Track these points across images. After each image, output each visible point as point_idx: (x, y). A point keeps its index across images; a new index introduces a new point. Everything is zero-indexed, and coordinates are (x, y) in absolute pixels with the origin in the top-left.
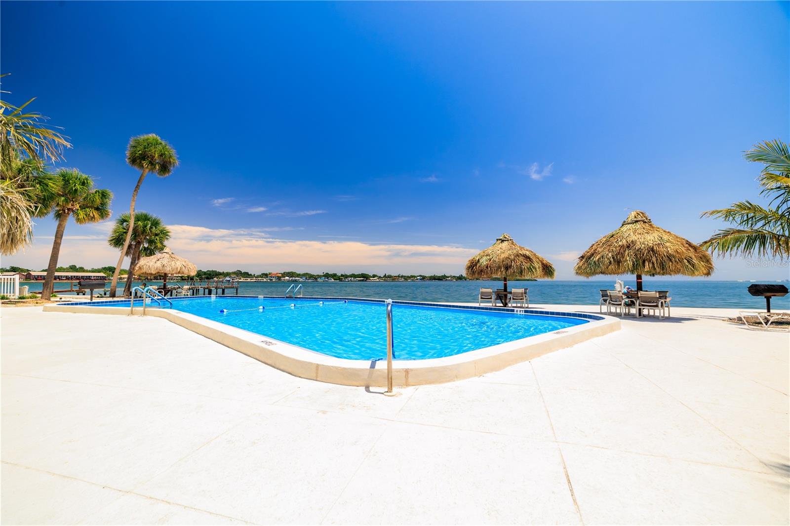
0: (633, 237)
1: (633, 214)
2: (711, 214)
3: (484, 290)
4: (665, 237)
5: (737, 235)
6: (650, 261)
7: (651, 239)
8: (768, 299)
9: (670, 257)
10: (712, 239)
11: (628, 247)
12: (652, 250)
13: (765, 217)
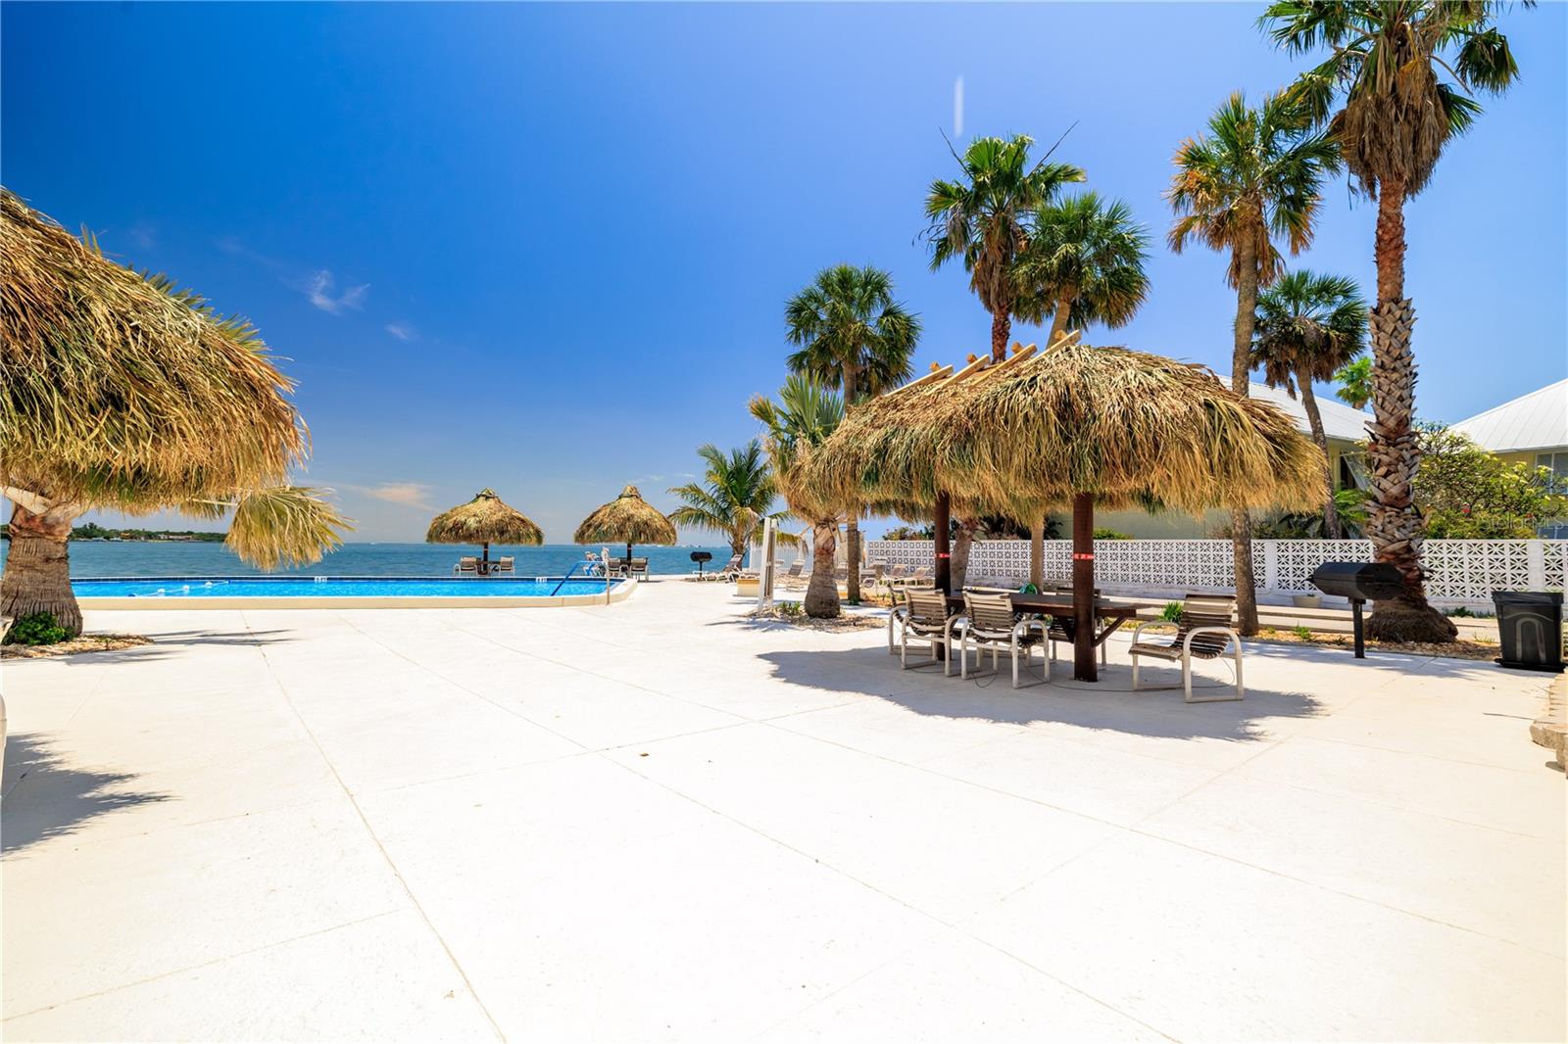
0: (632, 512)
1: (629, 489)
2: (673, 490)
3: (466, 559)
4: (654, 514)
5: (689, 512)
6: (645, 533)
7: (644, 514)
8: (701, 563)
9: (657, 531)
10: (674, 514)
11: (629, 519)
12: (646, 523)
13: (704, 500)
